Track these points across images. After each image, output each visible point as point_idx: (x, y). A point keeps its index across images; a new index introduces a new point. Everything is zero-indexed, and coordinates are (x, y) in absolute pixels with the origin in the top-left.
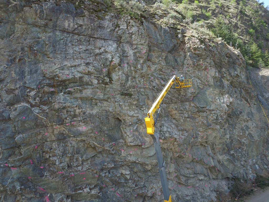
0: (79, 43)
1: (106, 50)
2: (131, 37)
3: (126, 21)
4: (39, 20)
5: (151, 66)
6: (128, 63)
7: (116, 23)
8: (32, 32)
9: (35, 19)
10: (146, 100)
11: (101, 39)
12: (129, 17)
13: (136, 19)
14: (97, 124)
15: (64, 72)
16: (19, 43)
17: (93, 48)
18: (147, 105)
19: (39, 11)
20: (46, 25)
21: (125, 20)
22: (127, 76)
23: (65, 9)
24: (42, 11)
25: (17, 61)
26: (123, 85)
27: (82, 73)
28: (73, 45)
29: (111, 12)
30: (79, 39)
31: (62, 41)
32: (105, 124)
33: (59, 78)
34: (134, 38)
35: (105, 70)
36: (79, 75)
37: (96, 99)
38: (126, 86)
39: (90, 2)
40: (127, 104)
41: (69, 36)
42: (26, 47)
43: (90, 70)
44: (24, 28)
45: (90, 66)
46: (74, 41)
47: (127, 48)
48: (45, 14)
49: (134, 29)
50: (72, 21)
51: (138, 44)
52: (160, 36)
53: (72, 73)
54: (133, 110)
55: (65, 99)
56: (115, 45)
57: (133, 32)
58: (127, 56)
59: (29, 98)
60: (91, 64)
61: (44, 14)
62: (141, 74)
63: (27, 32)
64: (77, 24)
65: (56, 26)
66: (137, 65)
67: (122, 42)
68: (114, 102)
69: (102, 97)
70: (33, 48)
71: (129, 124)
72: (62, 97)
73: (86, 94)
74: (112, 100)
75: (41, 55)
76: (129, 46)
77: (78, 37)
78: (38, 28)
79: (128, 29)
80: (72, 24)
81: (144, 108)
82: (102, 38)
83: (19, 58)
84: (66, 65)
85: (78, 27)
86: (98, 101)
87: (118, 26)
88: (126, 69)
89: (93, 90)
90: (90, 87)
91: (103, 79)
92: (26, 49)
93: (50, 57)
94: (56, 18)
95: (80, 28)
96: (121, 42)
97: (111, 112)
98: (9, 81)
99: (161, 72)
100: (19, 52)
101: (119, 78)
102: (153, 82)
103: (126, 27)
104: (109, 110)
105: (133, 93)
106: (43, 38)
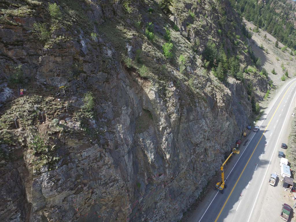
1: (203, 124)
2: (207, 114)
8: (184, 126)
15: (197, 140)
17: (199, 125)
29: (196, 99)
31: (191, 125)
33: (196, 143)
46: (194, 124)
47: (207, 120)
50: (192, 115)
65: (189, 120)
68: (206, 144)
72: (197, 149)
77: (194, 121)
78: (185, 123)
79: (205, 110)
82: (200, 119)
84: (197, 137)
85: (194, 117)
94: (188, 116)
96: (205, 118)
98: (187, 150)
106: (186, 127)
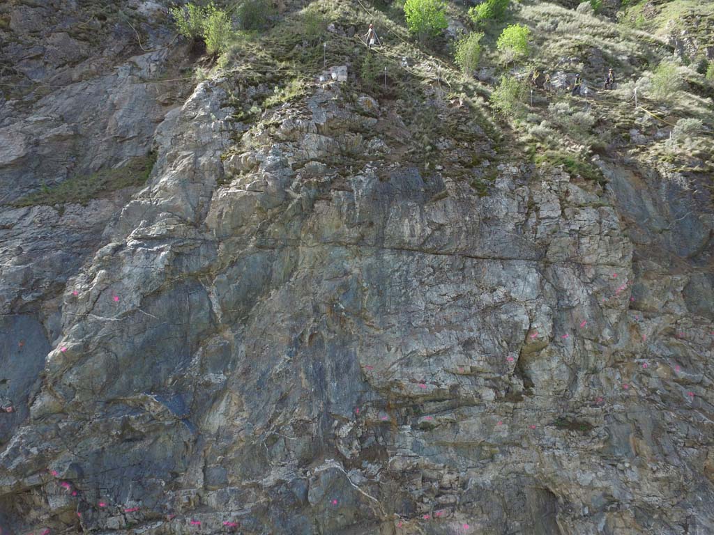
0: (439, 278)
1: (512, 294)
2: (577, 244)
3: (557, 189)
4: (347, 230)
5: (642, 325)
6: (574, 331)
7: (527, 199)
8: (332, 261)
9: (338, 227)
10: (631, 436)
11: (494, 259)
12: (566, 177)
13: (587, 179)
14: (496, 514)
15: (413, 373)
16: (307, 294)
17: (475, 290)
18: (634, 454)
19: (345, 206)
20: (361, 241)
21: (554, 187)
22: (574, 370)
23: (399, 186)
24: (352, 206)
25: (307, 339)
26: (562, 397)
27: (454, 374)
28: (422, 283)
29: (508, 161)
30: (436, 266)
31: (397, 274)
32: (517, 512)
33: (401, 389)
34: (588, 245)
35: (512, 359)
36: (450, 381)
37: (491, 446)
38: (572, 400)
39: (450, 142)
40: (575, 454)
41: (413, 260)
42: (324, 302)
43: (475, 364)
44: (316, 252)
45: (473, 351)
46: (425, 271)
47: (569, 280)
48: (358, 210)
49: (587, 217)
50: (417, 217)
51: (601, 264)
52: (655, 204)
53: (433, 375)
54: (593, 468)
55: (416, 446)
56: (534, 277)
57: (584, 229)
58: (571, 308)
59: (339, 443)
60: (476, 345)
61: (355, 211)
62: (613, 354)
63: (322, 263)
64: (431, 223)
65: (383, 239)
66: (600, 331)
67: (551, 260)
68: (540, 449)
69: (506, 435)
70: (336, 304)
71: (584, 512)
72: (409, 439)
73: (467, 433)
74: (534, 442)
75: (354, 320)
76: (575, 273)
77: (435, 258)
78: (344, 247)
79: (566, 219)
80: (418, 227)
81: (627, 465)
82: (496, 256)
83: (309, 334)
84: (415, 352)
85: (433, 231)
86: (497, 449)
87: (532, 207)
88: (570, 350)
89: (484, 419)
90: (475, 410)
91: (506, 383)
92: (323, 308)
93: (374, 325)
94: (382, 216)
95: (437, 234)
96: (548, 264)
97: (528, 476)
98: (297, 400)
99: (673, 340)
100: (309, 317)
101: (552, 378)
102: (649, 375)
103: (560, 212)
104: (524, 469)
105: (592, 420)
106: (356, 271)
